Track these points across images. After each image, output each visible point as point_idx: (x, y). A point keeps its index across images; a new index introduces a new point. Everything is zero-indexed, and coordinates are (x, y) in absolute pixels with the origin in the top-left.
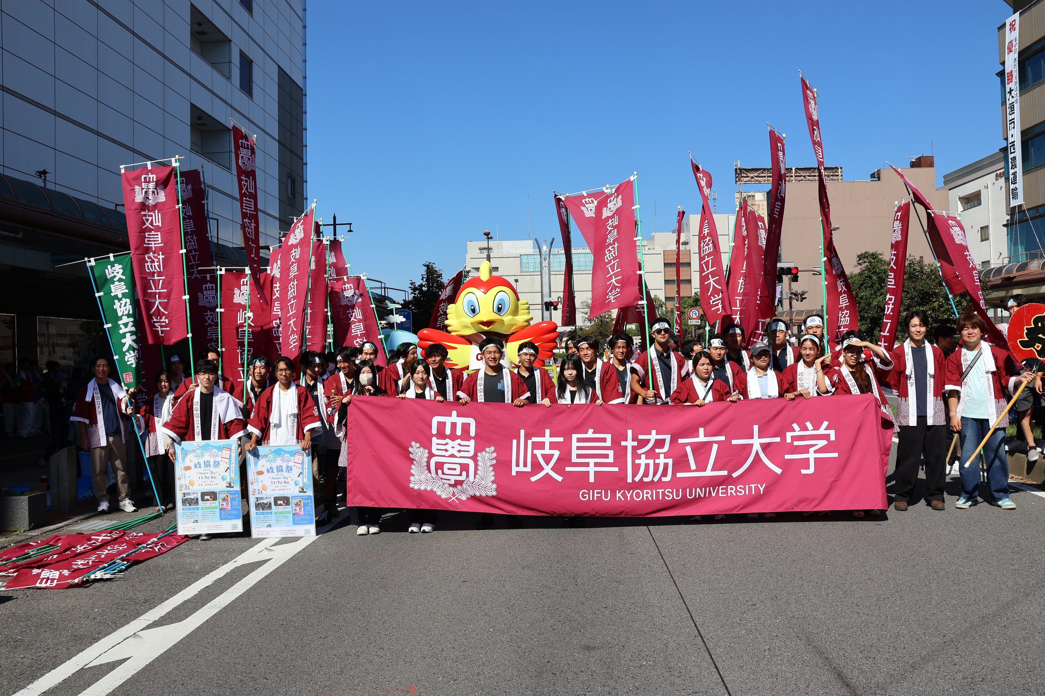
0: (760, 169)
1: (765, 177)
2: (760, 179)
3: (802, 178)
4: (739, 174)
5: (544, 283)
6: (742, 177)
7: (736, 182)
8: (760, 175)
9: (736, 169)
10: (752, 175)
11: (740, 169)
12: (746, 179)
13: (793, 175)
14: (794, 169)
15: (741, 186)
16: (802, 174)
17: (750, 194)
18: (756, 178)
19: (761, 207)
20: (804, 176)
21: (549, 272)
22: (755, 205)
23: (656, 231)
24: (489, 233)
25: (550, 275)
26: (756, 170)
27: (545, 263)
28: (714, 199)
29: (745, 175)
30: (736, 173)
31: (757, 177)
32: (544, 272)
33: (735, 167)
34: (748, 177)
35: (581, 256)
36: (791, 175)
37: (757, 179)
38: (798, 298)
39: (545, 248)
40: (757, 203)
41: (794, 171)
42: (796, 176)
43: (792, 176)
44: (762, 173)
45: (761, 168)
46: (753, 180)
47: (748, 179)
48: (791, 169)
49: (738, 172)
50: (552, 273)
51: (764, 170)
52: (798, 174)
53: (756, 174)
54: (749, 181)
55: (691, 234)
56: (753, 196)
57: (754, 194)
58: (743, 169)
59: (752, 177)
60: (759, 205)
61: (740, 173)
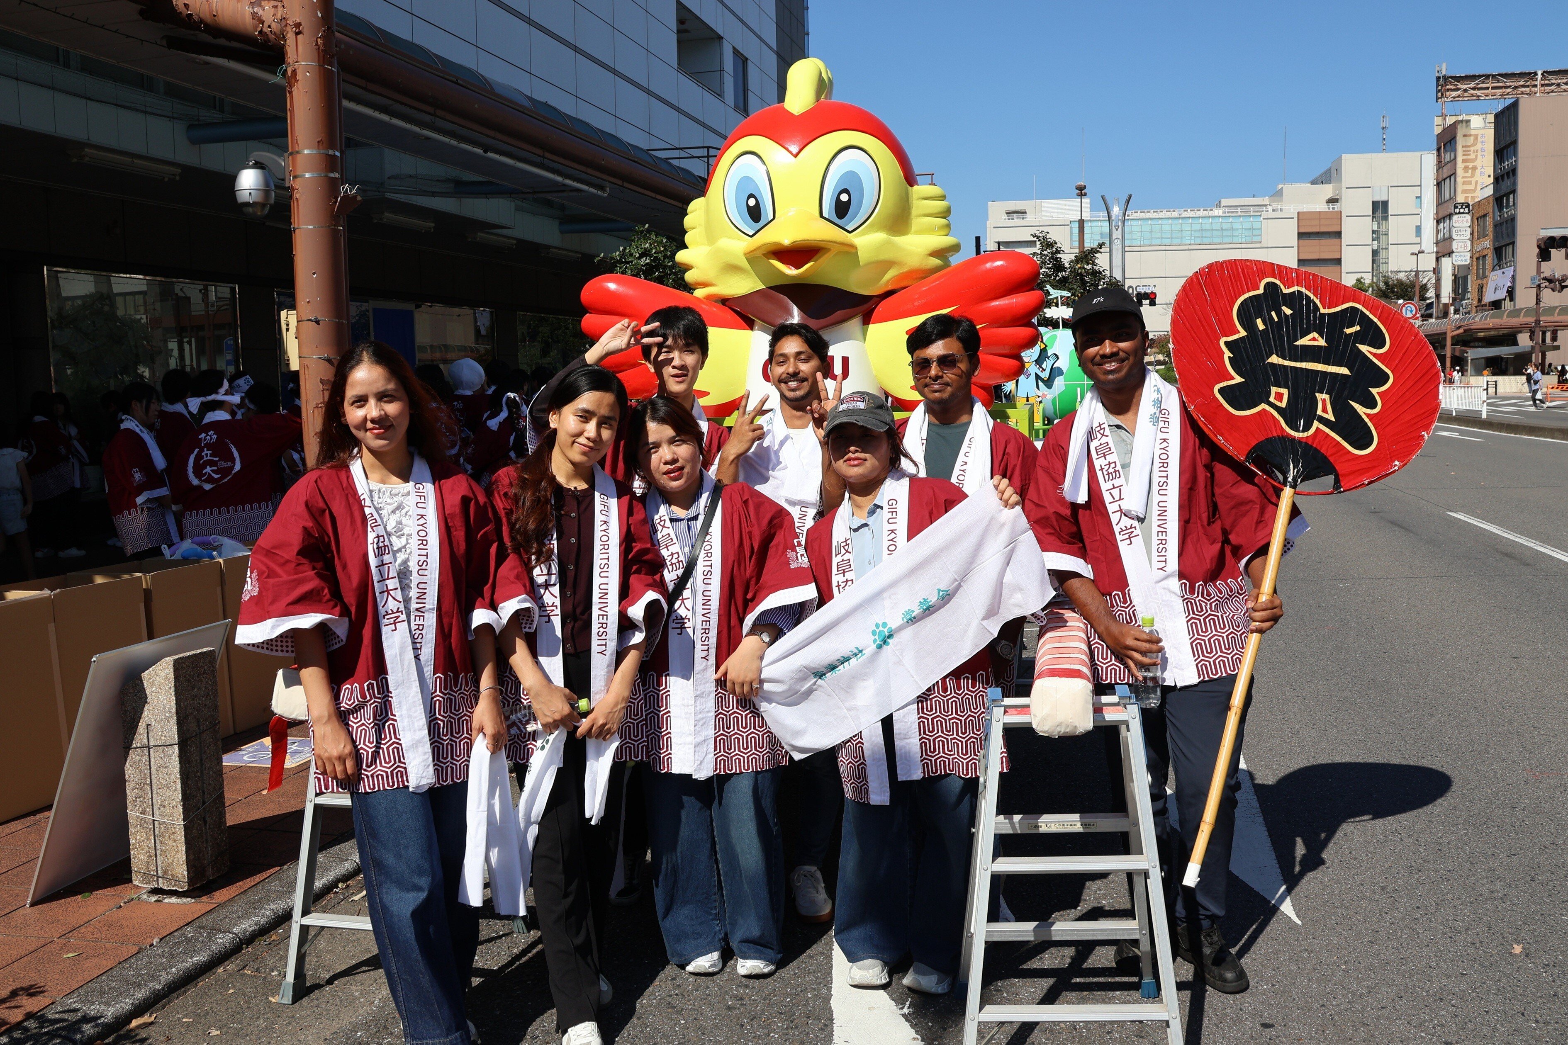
0: (1480, 76)
1: (1487, 88)
2: (1479, 93)
3: (1553, 87)
4: (1442, 86)
5: (1114, 264)
6: (1448, 90)
7: (1437, 99)
8: (1479, 86)
9: (1438, 78)
10: (1465, 87)
11: (1445, 78)
12: (1454, 94)
13: (1538, 83)
14: (1540, 73)
15: (1446, 104)
16: (1553, 81)
17: (1460, 118)
18: (1472, 92)
19: (1480, 140)
20: (1558, 85)
21: (1123, 247)
22: (1470, 135)
23: (1285, 181)
24: (1085, 187)
25: (1124, 252)
26: (1473, 78)
27: (1117, 234)
28: (1383, 128)
29: (1453, 87)
30: (1438, 86)
31: (1474, 89)
32: (1114, 247)
33: (1437, 75)
34: (1458, 89)
35: (1165, 222)
36: (1533, 83)
37: (1523, 89)
38: (1555, 285)
39: (1116, 210)
40: (1473, 132)
41: (1539, 76)
42: (1542, 85)
43: (1535, 86)
44: (1483, 83)
45: (1481, 73)
46: (1466, 94)
47: (1459, 92)
48: (1536, 74)
49: (1441, 81)
50: (1127, 249)
51: (1488, 76)
52: (1546, 82)
53: (1472, 85)
54: (1459, 96)
55: (1344, 185)
56: (1468, 121)
57: (1466, 118)
58: (1451, 77)
59: (1465, 91)
60: (1476, 136)
61: (1444, 83)
